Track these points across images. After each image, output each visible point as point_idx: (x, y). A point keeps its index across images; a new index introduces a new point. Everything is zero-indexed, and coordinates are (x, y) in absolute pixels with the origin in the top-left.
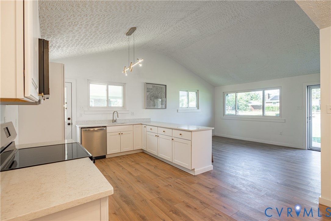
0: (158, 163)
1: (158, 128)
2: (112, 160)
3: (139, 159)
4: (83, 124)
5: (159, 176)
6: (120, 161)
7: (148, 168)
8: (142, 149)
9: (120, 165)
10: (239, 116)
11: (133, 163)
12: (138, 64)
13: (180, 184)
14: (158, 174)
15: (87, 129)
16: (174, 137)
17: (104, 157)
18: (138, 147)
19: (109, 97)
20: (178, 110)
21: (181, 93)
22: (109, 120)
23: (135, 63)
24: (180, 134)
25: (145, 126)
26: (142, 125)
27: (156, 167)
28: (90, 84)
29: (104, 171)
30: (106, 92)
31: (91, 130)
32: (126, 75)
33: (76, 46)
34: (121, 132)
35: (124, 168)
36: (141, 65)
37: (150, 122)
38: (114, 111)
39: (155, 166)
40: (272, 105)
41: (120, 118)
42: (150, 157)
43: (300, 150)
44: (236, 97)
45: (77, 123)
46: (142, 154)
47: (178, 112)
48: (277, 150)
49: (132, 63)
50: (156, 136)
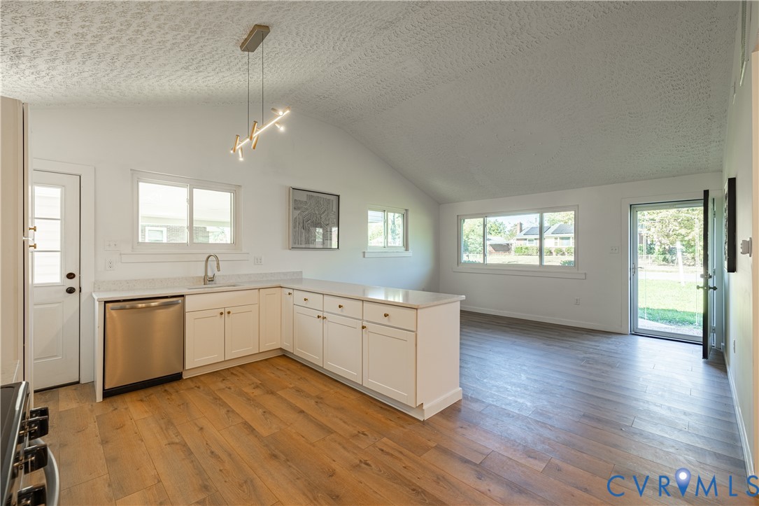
0: (325, 386)
1: (325, 297)
2: (199, 384)
3: (272, 375)
4: (115, 290)
5: (330, 431)
6: (222, 385)
7: (300, 403)
8: (281, 349)
9: (220, 399)
10: (492, 265)
11: (258, 392)
12: (274, 125)
13: (392, 455)
14: (329, 425)
15: (128, 305)
16: (367, 321)
17: (177, 377)
18: (272, 343)
19: (194, 223)
20: (364, 253)
21: (372, 215)
22: (193, 278)
23: (266, 124)
24: (386, 315)
25: (291, 291)
26: (283, 289)
27: (319, 400)
28: (140, 184)
29: (172, 424)
30: (186, 205)
31: (140, 305)
32: (241, 159)
33: (84, 63)
34: (227, 310)
35: (233, 411)
36: (282, 129)
37: (300, 280)
38: (207, 255)
39: (318, 397)
40: (527, 244)
41: (225, 273)
42: (303, 368)
43: (618, 336)
44: (485, 226)
45: (97, 286)
46: (282, 362)
47: (364, 257)
48: (575, 337)
49: (256, 122)
50: (319, 317)
